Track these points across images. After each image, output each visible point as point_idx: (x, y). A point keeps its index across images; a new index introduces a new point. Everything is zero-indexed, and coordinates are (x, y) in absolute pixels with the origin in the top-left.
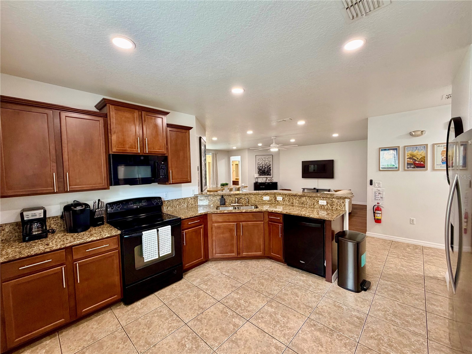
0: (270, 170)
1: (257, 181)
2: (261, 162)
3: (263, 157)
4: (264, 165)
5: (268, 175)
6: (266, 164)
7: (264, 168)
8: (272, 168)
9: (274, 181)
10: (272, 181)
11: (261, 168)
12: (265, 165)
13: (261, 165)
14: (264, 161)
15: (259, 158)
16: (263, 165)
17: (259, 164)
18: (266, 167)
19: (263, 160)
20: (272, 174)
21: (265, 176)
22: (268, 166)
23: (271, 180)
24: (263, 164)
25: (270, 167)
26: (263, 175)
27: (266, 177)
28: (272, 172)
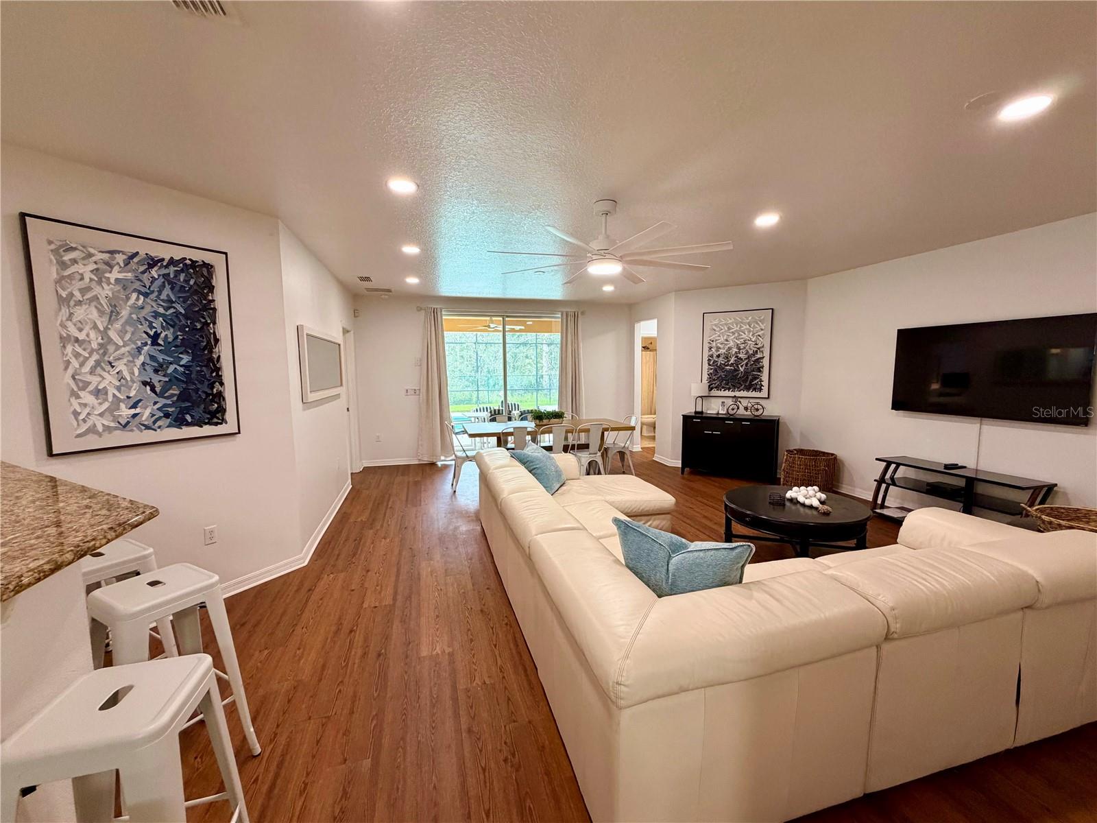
0: (760, 370)
2: (722, 339)
3: (730, 319)
4: (735, 350)
5: (748, 389)
7: (732, 361)
8: (766, 362)
11: (721, 361)
13: (722, 351)
14: (734, 333)
15: (716, 325)
17: (714, 344)
18: (740, 356)
20: (765, 383)
22: (751, 352)
23: (757, 410)
24: (731, 344)
25: (759, 356)
26: (729, 389)
28: (765, 377)
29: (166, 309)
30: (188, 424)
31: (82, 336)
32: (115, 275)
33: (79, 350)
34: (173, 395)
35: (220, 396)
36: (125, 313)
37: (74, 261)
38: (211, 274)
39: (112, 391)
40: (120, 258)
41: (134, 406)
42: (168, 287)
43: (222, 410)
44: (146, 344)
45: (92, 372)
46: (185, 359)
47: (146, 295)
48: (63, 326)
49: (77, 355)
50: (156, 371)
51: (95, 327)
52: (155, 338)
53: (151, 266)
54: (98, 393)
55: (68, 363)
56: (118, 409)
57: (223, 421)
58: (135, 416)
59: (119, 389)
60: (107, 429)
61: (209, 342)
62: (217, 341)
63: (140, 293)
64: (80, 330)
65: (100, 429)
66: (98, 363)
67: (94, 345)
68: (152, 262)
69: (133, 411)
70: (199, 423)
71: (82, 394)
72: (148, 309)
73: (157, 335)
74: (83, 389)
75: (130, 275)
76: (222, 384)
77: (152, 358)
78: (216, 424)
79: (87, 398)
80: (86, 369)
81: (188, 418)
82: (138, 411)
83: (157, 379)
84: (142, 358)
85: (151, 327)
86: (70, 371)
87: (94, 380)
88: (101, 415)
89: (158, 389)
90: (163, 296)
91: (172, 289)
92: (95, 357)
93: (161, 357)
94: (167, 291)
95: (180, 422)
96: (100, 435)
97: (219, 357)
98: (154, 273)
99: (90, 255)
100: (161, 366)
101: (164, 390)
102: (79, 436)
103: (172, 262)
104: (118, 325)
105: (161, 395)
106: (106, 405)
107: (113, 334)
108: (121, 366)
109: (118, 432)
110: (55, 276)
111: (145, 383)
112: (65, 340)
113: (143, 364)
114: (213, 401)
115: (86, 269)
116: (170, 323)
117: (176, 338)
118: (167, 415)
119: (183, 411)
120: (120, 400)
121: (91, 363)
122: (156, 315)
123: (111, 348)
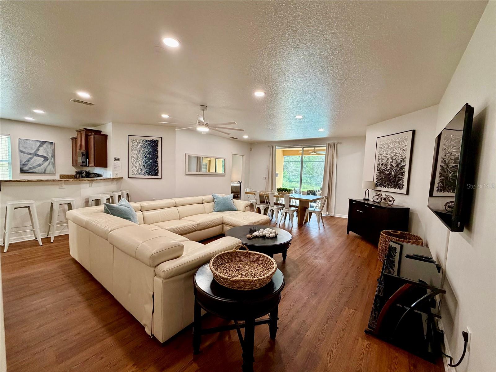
0: (402, 174)
2: (384, 154)
3: (390, 139)
6: (394, 158)
7: (389, 168)
8: (406, 169)
16: (388, 159)
17: (381, 157)
18: (393, 164)
20: (406, 183)
26: (385, 186)
28: (405, 179)
29: (148, 150)
30: (151, 175)
31: (134, 156)
32: (140, 145)
33: (134, 159)
34: (148, 169)
35: (158, 169)
36: (141, 152)
37: (134, 143)
38: (158, 142)
39: (138, 167)
40: (141, 141)
41: (141, 170)
42: (149, 146)
43: (158, 173)
44: (144, 158)
45: (135, 163)
46: (151, 161)
47: (145, 148)
48: (132, 154)
49: (133, 160)
50: (146, 163)
51: (136, 154)
52: (146, 157)
53: (146, 142)
54: (136, 167)
55: (132, 161)
56: (139, 170)
57: (158, 175)
58: (141, 172)
59: (139, 166)
60: (137, 174)
61: (156, 157)
62: (158, 157)
63: (144, 148)
64: (134, 155)
65: (135, 174)
66: (136, 161)
67: (136, 158)
68: (147, 141)
69: (141, 171)
70: (153, 175)
71: (133, 167)
72: (145, 151)
73: (146, 156)
74: (133, 166)
75: (142, 144)
76: (158, 167)
77: (145, 161)
78: (156, 176)
79: (134, 168)
80: (134, 162)
81: (151, 174)
82: (142, 171)
83: (145, 165)
84: (143, 161)
85: (145, 154)
86: (132, 163)
87: (135, 164)
88: (136, 171)
89: (146, 167)
90: (148, 148)
91: (150, 146)
92: (136, 160)
93: (147, 160)
94: (149, 147)
95: (149, 174)
96: (135, 175)
97: (158, 161)
98: (147, 143)
99: (137, 141)
100: (146, 162)
101: (147, 167)
102: (132, 175)
103: (150, 141)
104: (140, 154)
105: (146, 168)
106: (137, 169)
107: (139, 156)
108: (140, 162)
109: (138, 175)
110: (131, 145)
111: (143, 166)
112: (132, 157)
113: (143, 162)
114: (156, 171)
115: (136, 144)
116: (149, 154)
117: (150, 156)
118: (147, 173)
119: (150, 172)
120: (139, 169)
121: (135, 161)
122: (147, 152)
123: (138, 158)
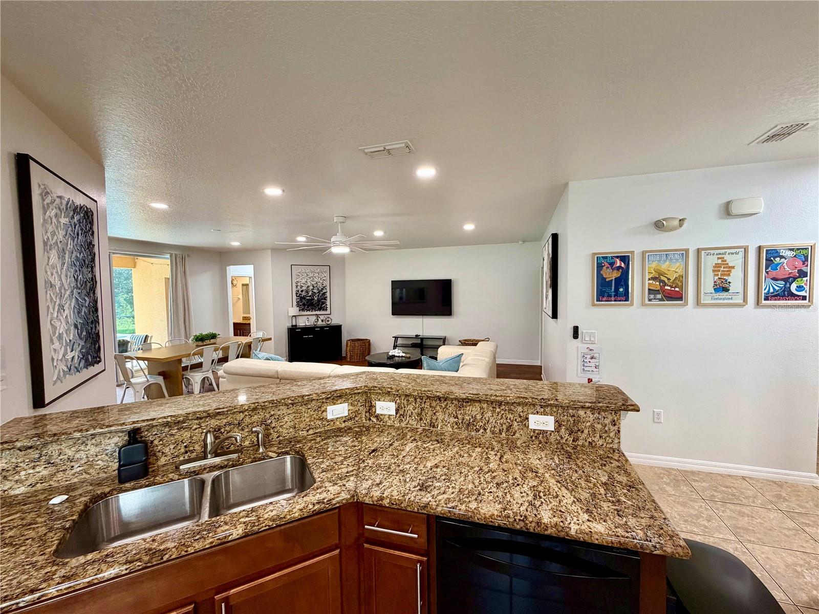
0: (325, 299)
1: (294, 324)
2: (304, 281)
3: (308, 269)
4: (311, 287)
5: (320, 309)
6: (315, 285)
7: (310, 294)
8: (328, 294)
9: (335, 321)
10: (329, 323)
11: (304, 294)
12: (314, 287)
13: (304, 288)
14: (310, 278)
15: (299, 272)
16: (308, 287)
17: (299, 284)
18: (314, 291)
19: (307, 275)
20: (328, 306)
21: (314, 313)
22: (320, 289)
23: (328, 321)
24: (309, 284)
25: (324, 291)
26: (309, 310)
27: (316, 315)
28: (328, 303)
